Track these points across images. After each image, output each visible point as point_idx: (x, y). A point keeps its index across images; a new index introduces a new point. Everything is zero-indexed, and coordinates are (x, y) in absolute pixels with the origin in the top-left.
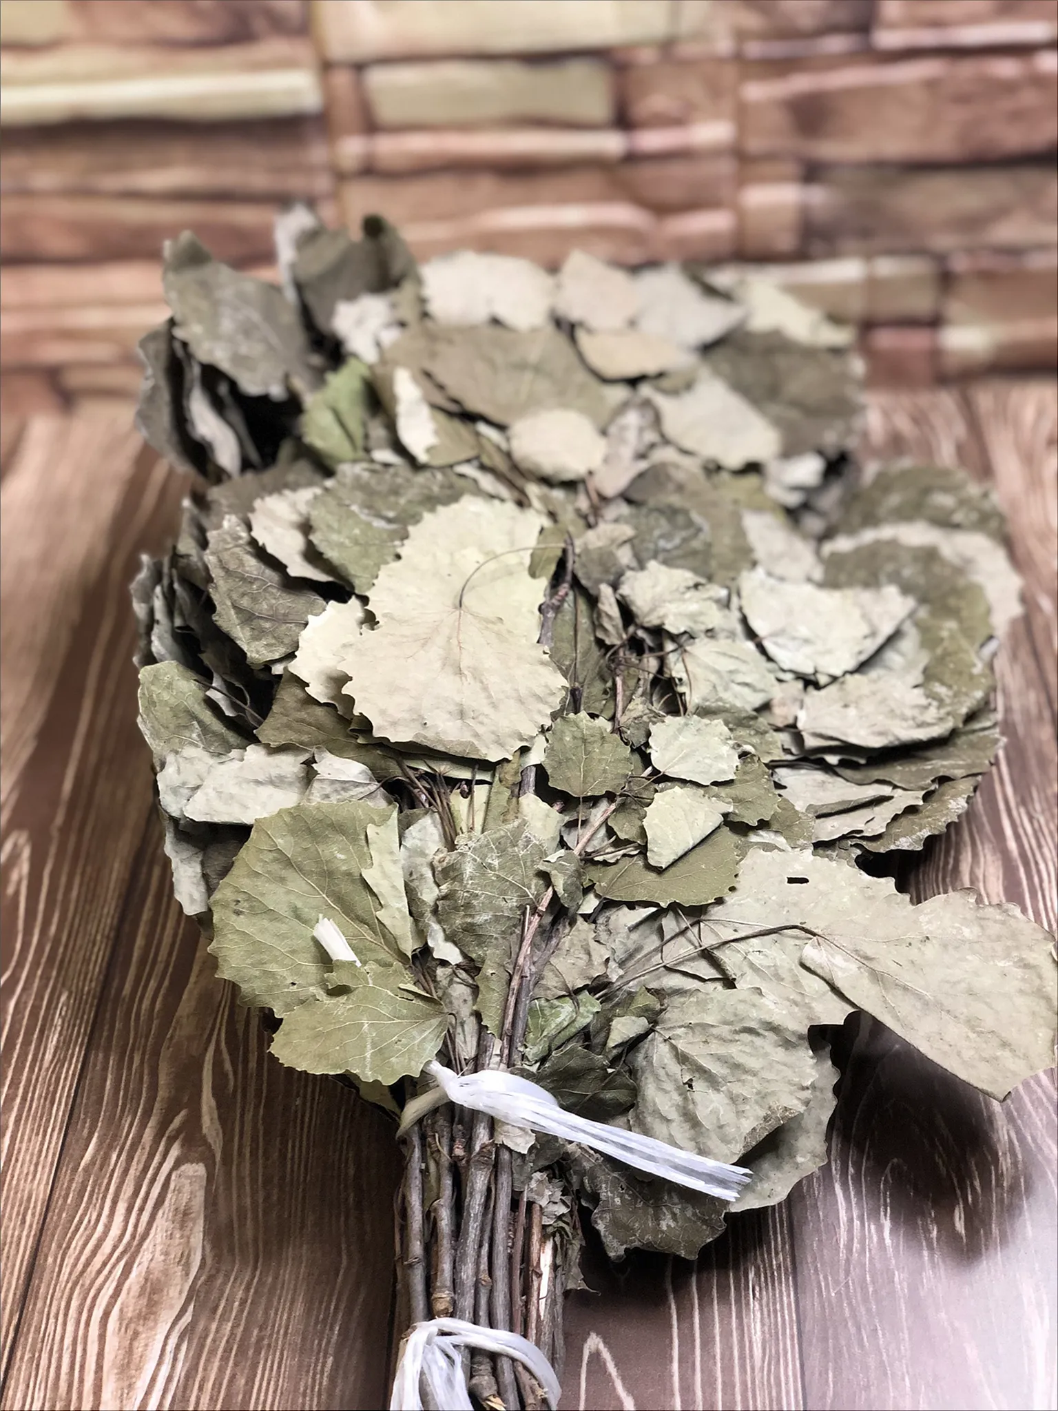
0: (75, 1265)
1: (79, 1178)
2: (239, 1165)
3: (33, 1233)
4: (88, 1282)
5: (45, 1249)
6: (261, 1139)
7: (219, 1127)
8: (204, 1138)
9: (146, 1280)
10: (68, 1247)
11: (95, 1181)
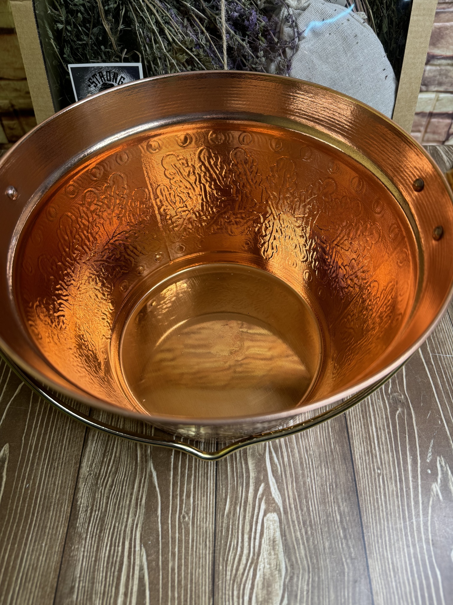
0: (232, 571)
1: (225, 521)
2: (291, 514)
3: (211, 552)
4: (239, 580)
5: (218, 561)
6: (297, 500)
7: (279, 493)
8: (273, 499)
9: (264, 579)
10: (227, 560)
11: (233, 523)
